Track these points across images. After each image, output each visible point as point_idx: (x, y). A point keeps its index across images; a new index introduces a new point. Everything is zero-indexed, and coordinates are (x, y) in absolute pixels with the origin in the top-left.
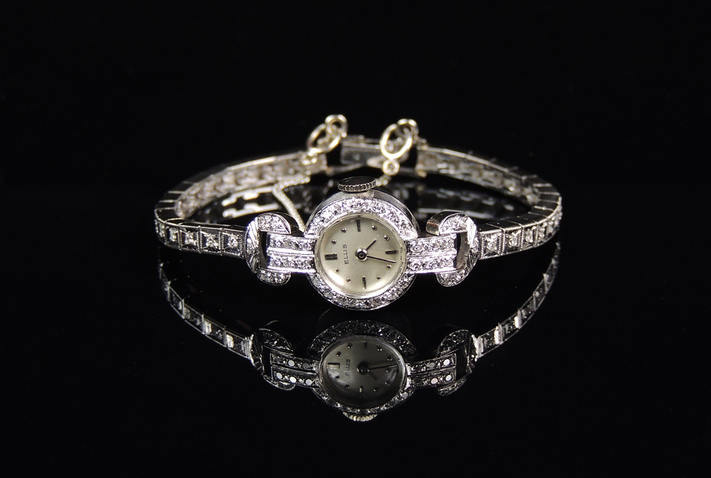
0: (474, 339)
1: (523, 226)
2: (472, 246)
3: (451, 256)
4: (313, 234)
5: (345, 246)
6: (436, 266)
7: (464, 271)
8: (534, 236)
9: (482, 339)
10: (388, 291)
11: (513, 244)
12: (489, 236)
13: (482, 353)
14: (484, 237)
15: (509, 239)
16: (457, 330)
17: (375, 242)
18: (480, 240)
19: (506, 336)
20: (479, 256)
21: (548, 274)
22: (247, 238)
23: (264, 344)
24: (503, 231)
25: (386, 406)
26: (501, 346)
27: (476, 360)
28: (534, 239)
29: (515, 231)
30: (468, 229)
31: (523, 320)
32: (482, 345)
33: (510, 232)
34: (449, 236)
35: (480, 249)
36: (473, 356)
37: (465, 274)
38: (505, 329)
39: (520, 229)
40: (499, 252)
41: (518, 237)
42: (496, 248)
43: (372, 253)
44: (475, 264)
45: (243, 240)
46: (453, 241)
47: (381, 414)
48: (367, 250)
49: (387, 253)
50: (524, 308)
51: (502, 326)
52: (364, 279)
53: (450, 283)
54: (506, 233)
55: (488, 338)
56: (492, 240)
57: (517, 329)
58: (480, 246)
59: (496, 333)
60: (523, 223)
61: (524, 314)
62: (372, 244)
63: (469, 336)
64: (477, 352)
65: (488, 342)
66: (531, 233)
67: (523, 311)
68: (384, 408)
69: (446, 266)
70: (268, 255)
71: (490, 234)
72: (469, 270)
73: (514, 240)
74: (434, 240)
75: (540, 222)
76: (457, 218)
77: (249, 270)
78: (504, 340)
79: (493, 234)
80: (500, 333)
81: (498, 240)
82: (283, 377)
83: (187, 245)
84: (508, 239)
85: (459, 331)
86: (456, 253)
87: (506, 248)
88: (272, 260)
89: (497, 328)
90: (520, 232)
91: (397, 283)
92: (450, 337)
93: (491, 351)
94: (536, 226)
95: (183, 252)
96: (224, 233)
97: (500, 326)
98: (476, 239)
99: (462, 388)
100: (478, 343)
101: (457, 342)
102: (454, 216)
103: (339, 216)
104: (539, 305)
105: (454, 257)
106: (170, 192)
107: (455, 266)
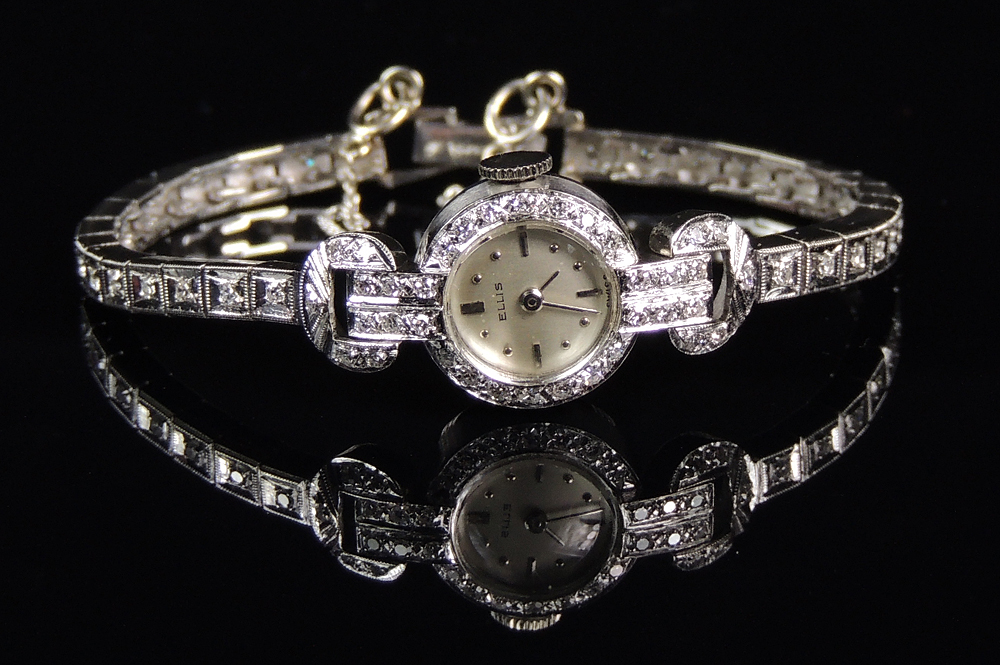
0: (750, 464)
1: (846, 237)
2: (739, 275)
3: (702, 295)
4: (437, 266)
5: (498, 287)
6: (675, 315)
7: (725, 325)
8: (867, 255)
9: (764, 466)
10: (585, 368)
11: (827, 270)
12: (777, 256)
13: (765, 495)
14: (766, 259)
15: (819, 262)
16: (715, 442)
17: (557, 273)
18: (757, 266)
19: (816, 465)
20: (756, 296)
21: (889, 347)
22: (305, 282)
23: (343, 489)
24: (805, 247)
25: (579, 596)
26: (804, 485)
27: (752, 507)
28: (867, 262)
29: (831, 247)
30: (731, 244)
31: (848, 436)
32: (765, 477)
33: (821, 250)
34: (699, 257)
35: (757, 282)
36: (745, 496)
37: (729, 330)
38: (813, 451)
39: (840, 243)
40: (797, 288)
41: (836, 258)
42: (791, 281)
43: (550, 297)
44: (748, 312)
45: (297, 288)
46: (704, 267)
47: (568, 613)
48: (542, 289)
49: (579, 295)
50: (849, 413)
51: (808, 443)
52: (536, 348)
53: (697, 348)
54: (812, 250)
55: (777, 464)
56: (783, 264)
57: (836, 453)
58: (759, 277)
59: (795, 458)
60: (847, 231)
61: (850, 425)
62: (552, 279)
63: (738, 456)
64: (755, 491)
65: (778, 474)
66: (861, 248)
67: (848, 419)
68: (576, 599)
69: (693, 315)
70: (350, 310)
71: (778, 254)
72: (737, 324)
73: (828, 264)
74: (669, 266)
75: (878, 229)
76: (709, 224)
77: (310, 344)
78: (810, 473)
79: (785, 253)
80: (801, 458)
81: (795, 265)
82: (381, 545)
83: (181, 304)
84: (816, 263)
85: (718, 444)
86: (711, 288)
87: (813, 279)
88: (357, 319)
89: (796, 447)
90: (838, 248)
91: (602, 353)
92: (700, 453)
93: (782, 492)
94: (869, 236)
95: (175, 318)
96: (254, 277)
97: (803, 443)
98: (750, 263)
99: (723, 561)
100: (756, 473)
101: (713, 464)
102: (702, 220)
103: (485, 229)
104: (877, 409)
105: (708, 296)
106: (89, 218)
107: (710, 314)
